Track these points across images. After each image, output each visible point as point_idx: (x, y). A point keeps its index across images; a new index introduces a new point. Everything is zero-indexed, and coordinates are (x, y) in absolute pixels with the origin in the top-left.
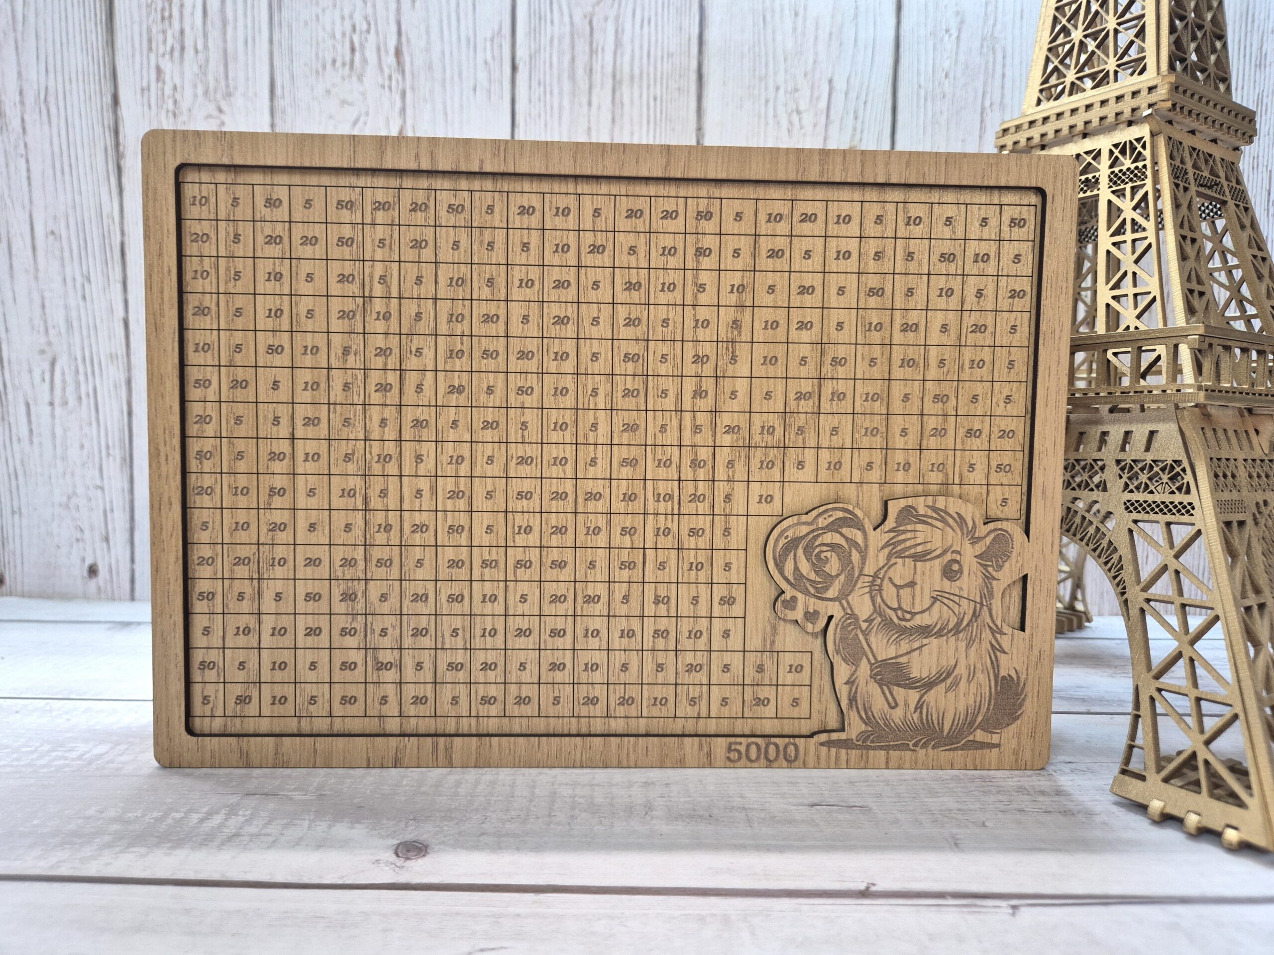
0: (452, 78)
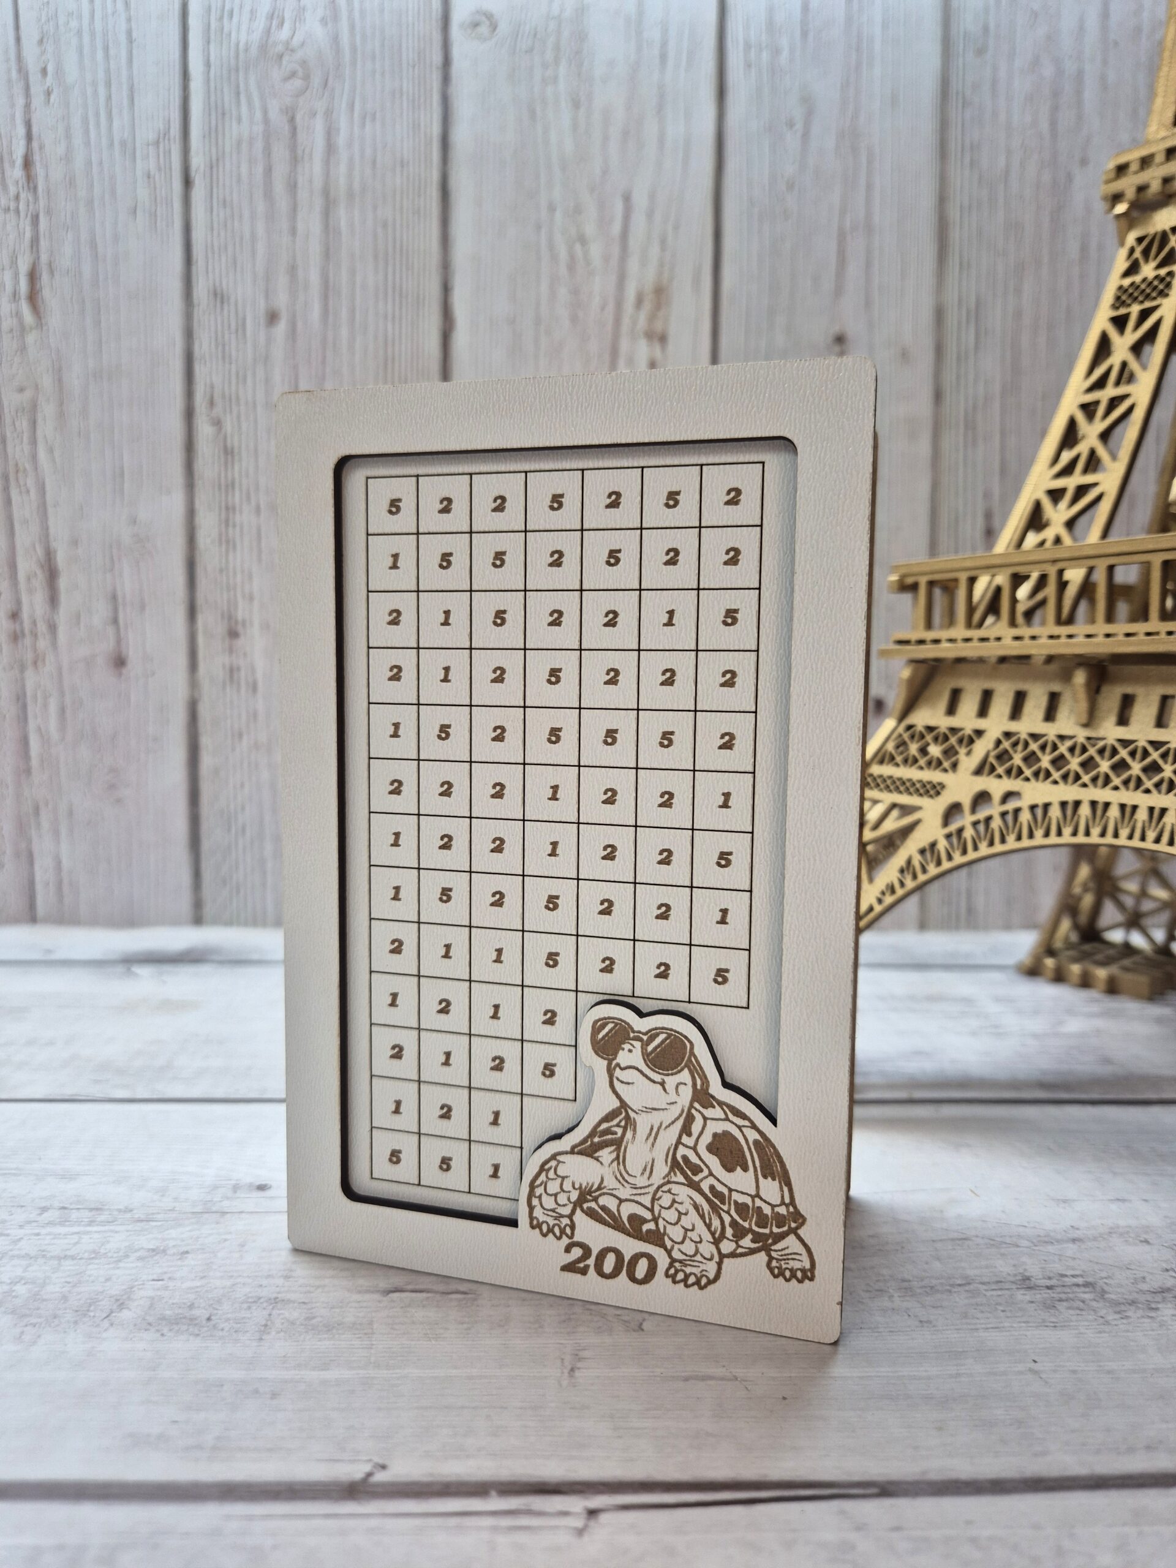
0: (102, 197)
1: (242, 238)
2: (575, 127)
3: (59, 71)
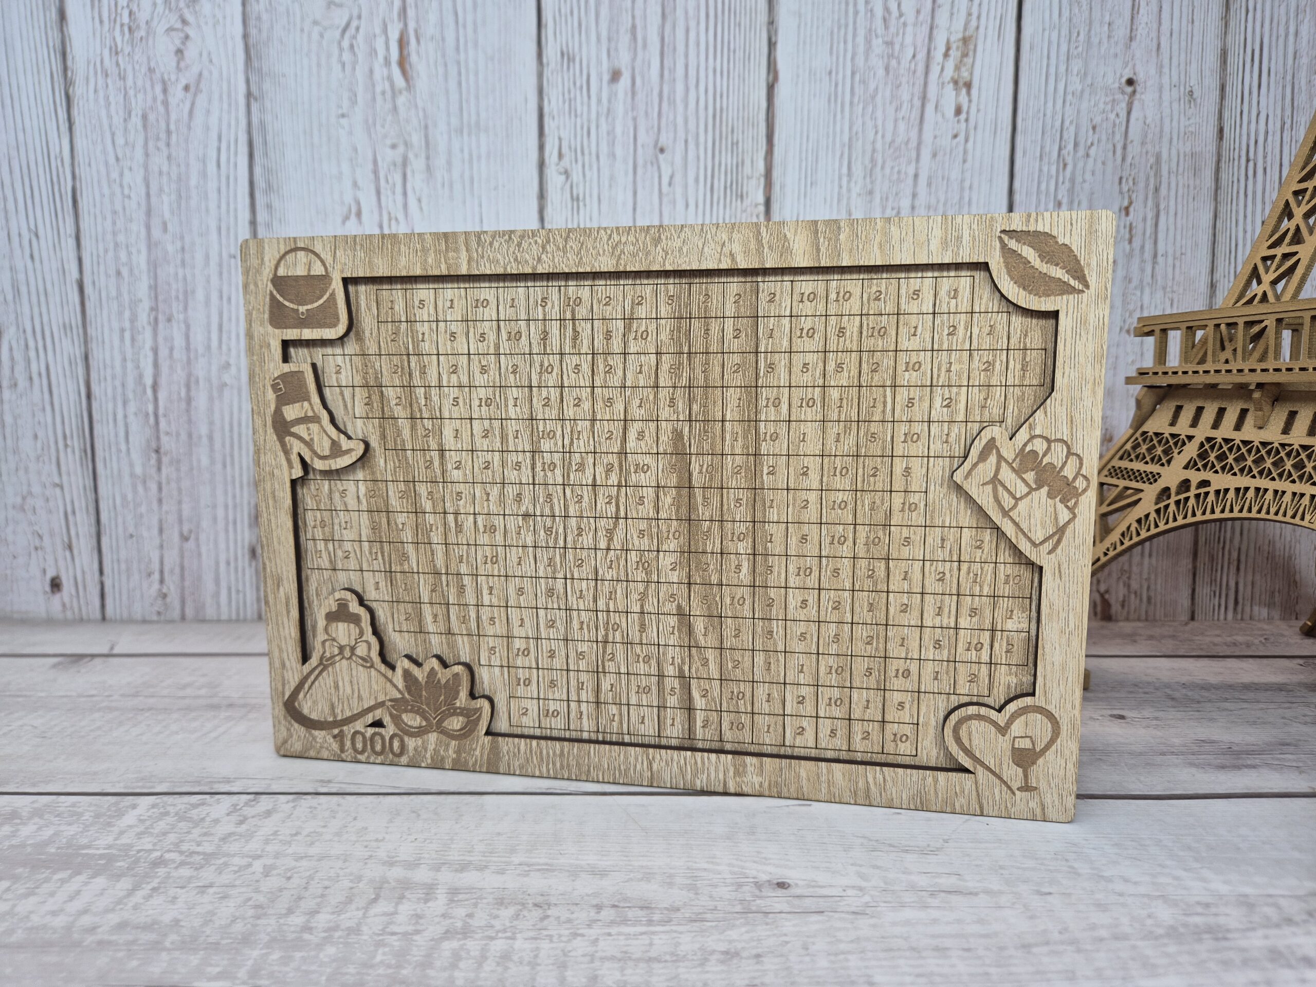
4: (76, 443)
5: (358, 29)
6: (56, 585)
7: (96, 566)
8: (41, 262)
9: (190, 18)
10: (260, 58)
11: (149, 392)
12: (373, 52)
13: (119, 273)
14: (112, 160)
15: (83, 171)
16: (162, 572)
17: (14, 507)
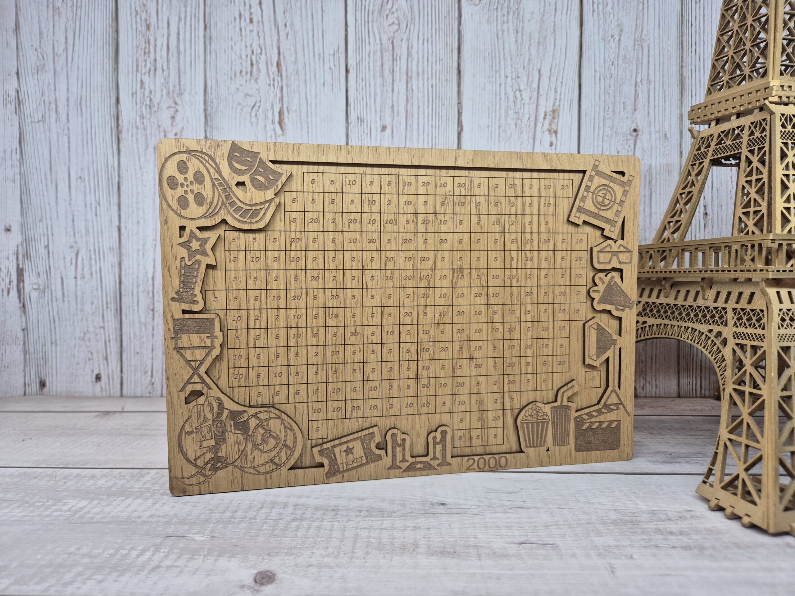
0: (310, 78)
1: (370, 94)
2: (516, 41)
3: (292, 25)
4: (112, 306)
5: (259, 107)
6: (98, 378)
7: (119, 368)
8: (101, 217)
9: (178, 101)
10: (212, 120)
11: (150, 281)
12: (266, 118)
13: (138, 222)
14: (138, 168)
15: (123, 173)
16: (152, 372)
17: (79, 338)
